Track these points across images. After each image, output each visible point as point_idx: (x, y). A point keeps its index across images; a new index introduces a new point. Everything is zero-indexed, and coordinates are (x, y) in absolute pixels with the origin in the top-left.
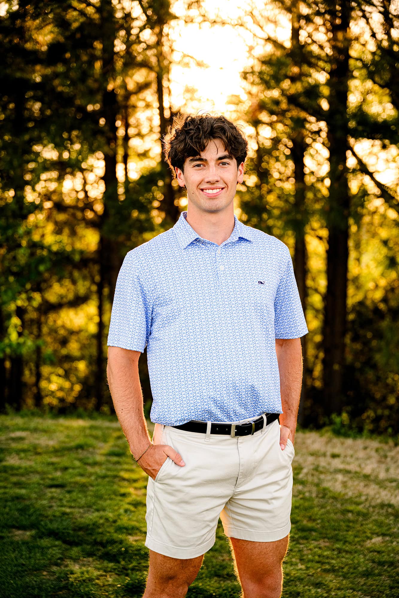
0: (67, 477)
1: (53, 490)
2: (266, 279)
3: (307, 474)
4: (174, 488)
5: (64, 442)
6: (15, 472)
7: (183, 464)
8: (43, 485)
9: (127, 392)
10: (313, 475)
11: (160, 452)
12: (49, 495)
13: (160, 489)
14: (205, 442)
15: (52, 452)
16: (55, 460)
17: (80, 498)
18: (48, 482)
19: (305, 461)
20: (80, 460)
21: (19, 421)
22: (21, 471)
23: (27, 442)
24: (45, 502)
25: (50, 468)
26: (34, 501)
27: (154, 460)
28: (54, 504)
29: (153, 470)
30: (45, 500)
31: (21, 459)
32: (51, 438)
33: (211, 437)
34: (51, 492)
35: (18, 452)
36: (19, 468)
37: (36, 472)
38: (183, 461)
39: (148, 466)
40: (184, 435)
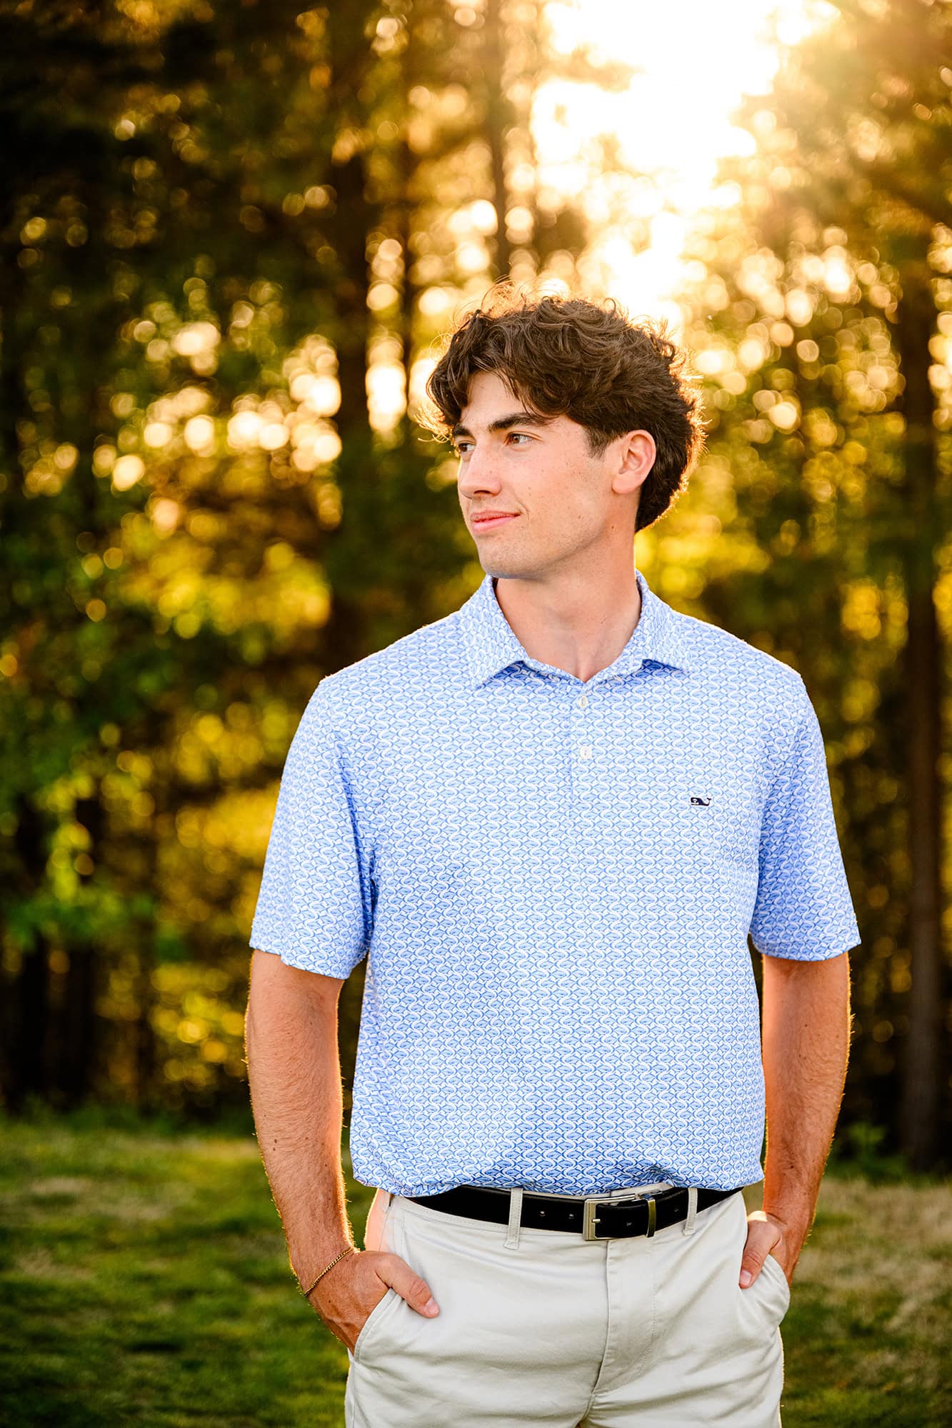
0: (191, 1321)
1: (146, 1359)
2: (718, 789)
3: (913, 1317)
4: (402, 1384)
5: (189, 1212)
6: (39, 1302)
7: (434, 1311)
8: (117, 1342)
9: (292, 1091)
10: (931, 1320)
11: (367, 1274)
12: (133, 1374)
13: (368, 1383)
14: (507, 1252)
15: (147, 1243)
16: (157, 1266)
17: (221, 1386)
18: (133, 1335)
19: (911, 1277)
20: (233, 1267)
21: (63, 1144)
22: (57, 1299)
23: (79, 1211)
24: (116, 1396)
25: (142, 1291)
26: (85, 1392)
27: (350, 1297)
28: (145, 1403)
29: (347, 1325)
30: (119, 1389)
31: (58, 1262)
32: (151, 1200)
33: (523, 1237)
34: (139, 1367)
35: (52, 1240)
36: (52, 1289)
37: (98, 1303)
38: (435, 1303)
39: (334, 1313)
40: (445, 1228)
